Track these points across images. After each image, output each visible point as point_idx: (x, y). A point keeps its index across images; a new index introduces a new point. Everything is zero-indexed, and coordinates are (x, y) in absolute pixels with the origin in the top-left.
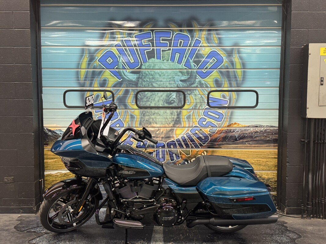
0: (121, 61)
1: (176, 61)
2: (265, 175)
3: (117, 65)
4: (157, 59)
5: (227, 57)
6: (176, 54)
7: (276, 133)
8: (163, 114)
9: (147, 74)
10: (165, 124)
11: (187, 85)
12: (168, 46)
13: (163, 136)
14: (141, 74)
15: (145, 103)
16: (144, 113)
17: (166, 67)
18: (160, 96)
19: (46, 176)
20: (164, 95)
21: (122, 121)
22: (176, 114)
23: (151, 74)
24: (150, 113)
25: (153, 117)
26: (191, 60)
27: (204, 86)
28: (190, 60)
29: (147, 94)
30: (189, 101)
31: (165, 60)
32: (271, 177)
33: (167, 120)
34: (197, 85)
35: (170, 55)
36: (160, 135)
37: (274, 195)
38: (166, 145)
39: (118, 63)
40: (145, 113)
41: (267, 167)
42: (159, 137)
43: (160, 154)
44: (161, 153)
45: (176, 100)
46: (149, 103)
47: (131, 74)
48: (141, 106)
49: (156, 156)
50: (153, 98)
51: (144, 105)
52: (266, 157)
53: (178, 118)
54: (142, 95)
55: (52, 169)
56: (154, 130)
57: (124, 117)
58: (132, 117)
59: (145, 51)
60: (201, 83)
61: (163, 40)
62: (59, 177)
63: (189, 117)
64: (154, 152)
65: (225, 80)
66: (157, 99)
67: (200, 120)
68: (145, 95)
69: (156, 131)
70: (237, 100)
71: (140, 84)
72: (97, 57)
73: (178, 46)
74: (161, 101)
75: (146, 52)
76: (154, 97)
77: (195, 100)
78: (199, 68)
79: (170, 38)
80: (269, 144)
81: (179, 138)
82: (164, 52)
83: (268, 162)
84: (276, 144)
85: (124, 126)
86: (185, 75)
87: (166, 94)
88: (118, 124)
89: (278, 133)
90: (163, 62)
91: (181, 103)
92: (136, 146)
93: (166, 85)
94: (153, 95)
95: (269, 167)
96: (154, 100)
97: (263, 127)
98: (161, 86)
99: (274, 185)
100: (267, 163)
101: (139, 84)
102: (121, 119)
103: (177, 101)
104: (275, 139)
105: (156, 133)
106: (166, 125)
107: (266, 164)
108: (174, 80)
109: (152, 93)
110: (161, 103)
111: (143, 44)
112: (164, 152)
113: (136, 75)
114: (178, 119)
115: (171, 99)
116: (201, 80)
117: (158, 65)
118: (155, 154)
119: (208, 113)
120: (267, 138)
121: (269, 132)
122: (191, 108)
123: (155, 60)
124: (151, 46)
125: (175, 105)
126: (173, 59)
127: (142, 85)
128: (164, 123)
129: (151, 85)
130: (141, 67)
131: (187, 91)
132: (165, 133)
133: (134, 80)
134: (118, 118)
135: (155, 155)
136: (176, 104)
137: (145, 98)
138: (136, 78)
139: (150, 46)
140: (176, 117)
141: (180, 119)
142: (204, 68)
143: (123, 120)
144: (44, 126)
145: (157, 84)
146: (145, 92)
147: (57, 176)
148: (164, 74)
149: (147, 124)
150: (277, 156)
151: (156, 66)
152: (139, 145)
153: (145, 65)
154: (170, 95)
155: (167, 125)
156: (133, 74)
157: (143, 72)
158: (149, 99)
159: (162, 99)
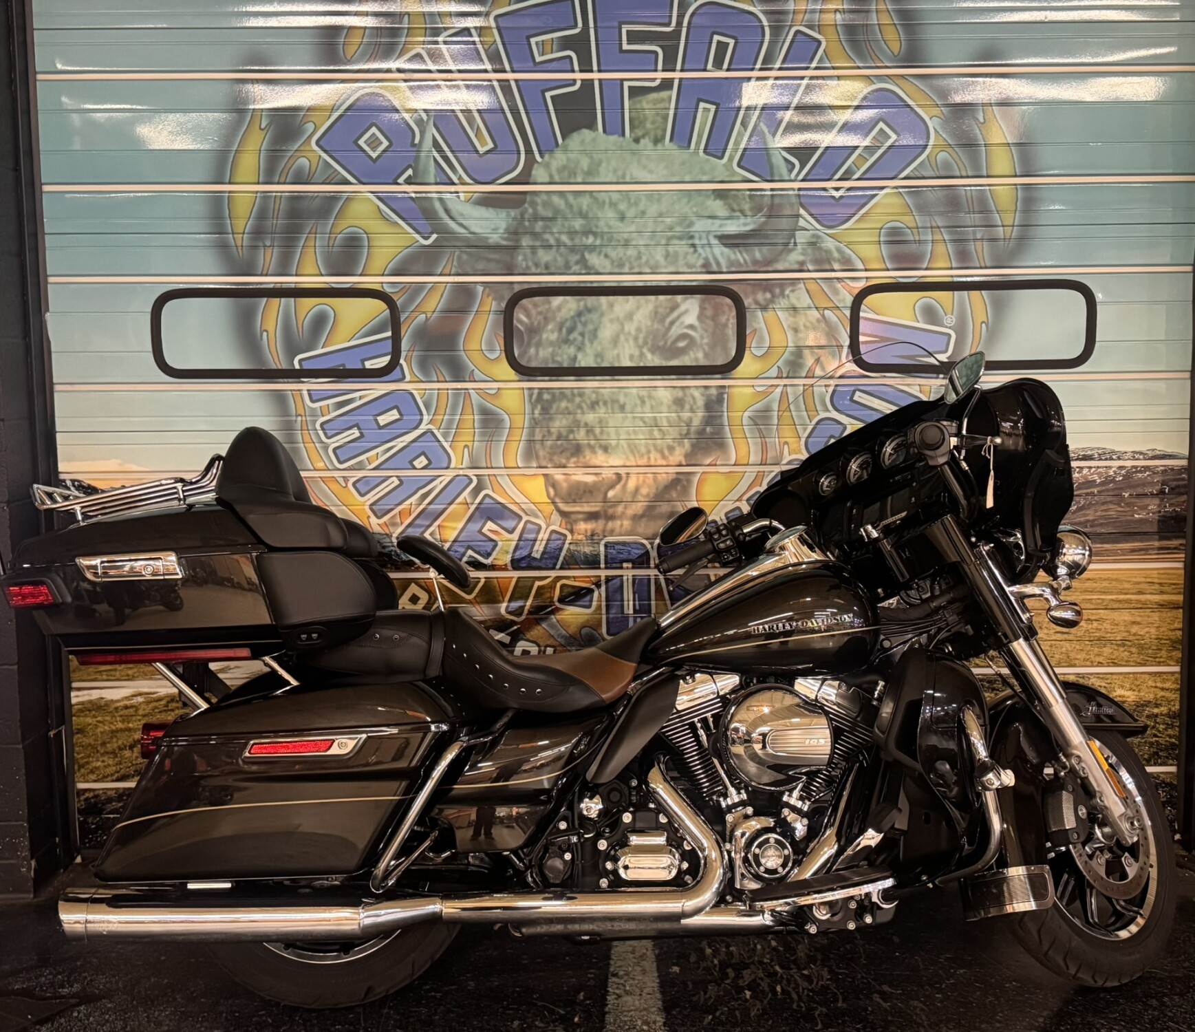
0: (428, 143)
1: (698, 144)
2: (1122, 687)
3: (410, 166)
4: (605, 131)
5: (946, 122)
6: (697, 108)
7: (1178, 486)
8: (638, 402)
9: (557, 211)
10: (649, 452)
11: (755, 262)
12: (660, 66)
13: (638, 508)
14: (530, 210)
15: (550, 350)
16: (547, 400)
17: (651, 172)
18: (621, 315)
19: (81, 711)
20: (641, 311)
21: (441, 439)
22: (701, 402)
23: (575, 209)
24: (578, 400)
25: (590, 417)
26: (774, 135)
27: (836, 266)
28: (769, 137)
29: (559, 308)
30: (762, 339)
31: (643, 136)
32: (1151, 697)
33: (656, 433)
34: (801, 258)
35: (672, 112)
36: (626, 508)
37: (1164, 782)
38: (654, 554)
39: (417, 158)
40: (554, 399)
41: (1134, 650)
42: (621, 517)
43: (625, 598)
44: (628, 594)
45: (702, 337)
46: (572, 350)
47: (477, 207)
48: (533, 364)
49: (608, 607)
50: (590, 327)
51: (546, 360)
52: (1127, 601)
53: (708, 421)
54: (534, 312)
55: (104, 677)
56: (595, 483)
57: (450, 422)
58: (490, 421)
59: (548, 95)
60: (820, 249)
61: (634, 37)
62: (141, 712)
63: (761, 420)
64: (598, 585)
65: (938, 237)
66: (607, 332)
67: (813, 429)
68: (548, 310)
69: (603, 489)
70: (994, 331)
71: (525, 259)
72: (310, 127)
73: (710, 66)
74: (627, 340)
75: (552, 97)
76: (591, 320)
77: (790, 334)
78: (809, 178)
79: (668, 25)
80: (1141, 541)
81: (718, 519)
82: (639, 98)
83: (1139, 623)
84: (1177, 538)
85: (452, 465)
86: (742, 212)
87: (651, 306)
88: (423, 453)
89: (1185, 486)
90: (634, 146)
91: (725, 349)
92: (508, 558)
93: (652, 262)
94: (589, 311)
95: (1141, 647)
96: (594, 335)
97: (1119, 458)
98: (626, 270)
99: (1169, 735)
100: (1135, 629)
101: (520, 258)
102: (436, 432)
103: (705, 341)
104: (1172, 518)
105: (606, 494)
106: (652, 456)
107: (1131, 638)
108: (692, 237)
109: (582, 304)
110: (627, 352)
111: (538, 59)
112: (646, 588)
113: (503, 213)
114: (708, 429)
115: (675, 331)
116: (818, 237)
117: (614, 163)
118: (600, 594)
119: (856, 398)
120: (1135, 512)
121: (1143, 484)
122: (774, 372)
123: (594, 140)
124: (576, 67)
125: (696, 359)
126: (682, 136)
127: (537, 265)
128: (643, 450)
129: (577, 263)
130: (529, 175)
131: (754, 293)
132: (648, 495)
133: (495, 238)
134: (421, 427)
135: (604, 604)
136: (700, 355)
137: (550, 327)
138: (507, 230)
139: (573, 71)
140: (698, 417)
141: (722, 425)
142: (837, 176)
143: (445, 435)
144: (60, 470)
145: (606, 256)
146: (552, 298)
147: (132, 710)
148: (641, 207)
149: (561, 453)
150: (1181, 598)
151: (602, 169)
152: (525, 553)
153: (547, 166)
154: (674, 307)
155: (658, 456)
156: (491, 210)
157: (539, 200)
158: (570, 331)
159: (633, 332)
